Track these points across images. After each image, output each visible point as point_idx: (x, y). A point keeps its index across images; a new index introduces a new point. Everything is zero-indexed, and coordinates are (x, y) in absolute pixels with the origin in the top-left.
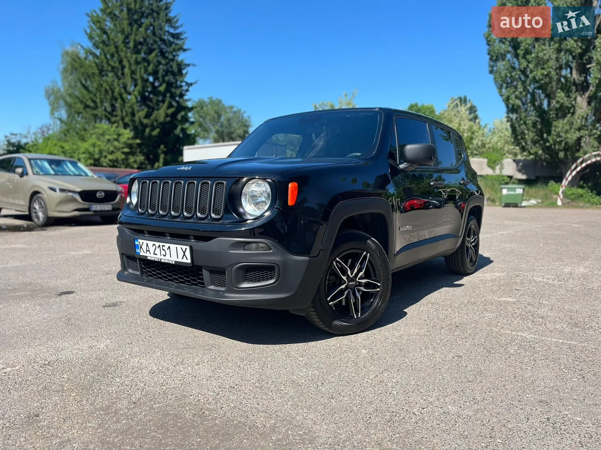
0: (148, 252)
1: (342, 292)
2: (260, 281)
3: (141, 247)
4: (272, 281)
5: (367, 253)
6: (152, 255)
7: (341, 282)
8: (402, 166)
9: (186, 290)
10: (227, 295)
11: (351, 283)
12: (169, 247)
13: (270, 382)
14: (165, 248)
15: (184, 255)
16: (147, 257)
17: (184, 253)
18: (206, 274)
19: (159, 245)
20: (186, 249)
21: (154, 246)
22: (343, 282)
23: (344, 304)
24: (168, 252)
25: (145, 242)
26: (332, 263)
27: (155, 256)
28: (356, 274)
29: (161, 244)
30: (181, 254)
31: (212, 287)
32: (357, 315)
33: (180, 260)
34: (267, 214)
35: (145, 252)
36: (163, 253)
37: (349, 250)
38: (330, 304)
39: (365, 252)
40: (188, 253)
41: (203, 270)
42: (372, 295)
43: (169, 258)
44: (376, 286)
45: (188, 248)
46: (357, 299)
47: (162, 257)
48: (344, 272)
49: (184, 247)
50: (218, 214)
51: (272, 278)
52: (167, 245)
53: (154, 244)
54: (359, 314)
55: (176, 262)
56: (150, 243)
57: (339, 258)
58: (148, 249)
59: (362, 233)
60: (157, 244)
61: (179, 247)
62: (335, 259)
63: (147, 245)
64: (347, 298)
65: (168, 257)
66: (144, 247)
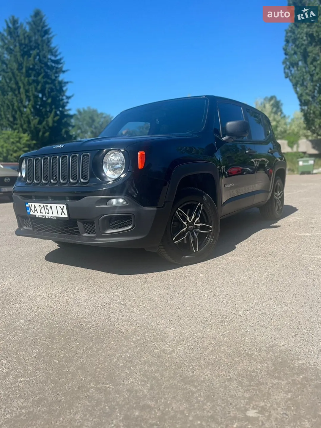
0: (36, 212)
1: (183, 234)
2: (121, 228)
3: (31, 209)
4: (130, 227)
5: (201, 204)
6: (39, 214)
7: (183, 226)
8: (224, 139)
9: (66, 238)
10: (96, 239)
11: (190, 227)
12: (51, 207)
13: (132, 300)
14: (48, 208)
15: (63, 211)
16: (35, 215)
17: (62, 210)
18: (80, 225)
19: (44, 206)
20: (63, 207)
21: (40, 207)
22: (184, 226)
23: (185, 242)
24: (50, 210)
25: (33, 204)
26: (175, 212)
27: (41, 214)
28: (193, 220)
29: (45, 205)
30: (60, 211)
31: (85, 235)
32: (196, 250)
33: (60, 216)
34: (123, 176)
35: (34, 212)
36: (47, 211)
37: (187, 202)
38: (175, 242)
39: (199, 203)
40: (65, 210)
41: (78, 222)
42: (206, 235)
43: (52, 215)
44: (208, 228)
45: (65, 206)
46: (195, 238)
47: (47, 215)
48: (185, 219)
49: (62, 206)
50: (86, 179)
51: (129, 225)
52: (49, 205)
53: (40, 206)
54: (197, 249)
55: (57, 217)
56: (37, 205)
57: (180, 209)
58: (36, 210)
59: (196, 189)
60: (42, 205)
61: (58, 205)
62: (177, 209)
63: (35, 206)
64: (188, 238)
65: (50, 214)
66: (33, 208)
